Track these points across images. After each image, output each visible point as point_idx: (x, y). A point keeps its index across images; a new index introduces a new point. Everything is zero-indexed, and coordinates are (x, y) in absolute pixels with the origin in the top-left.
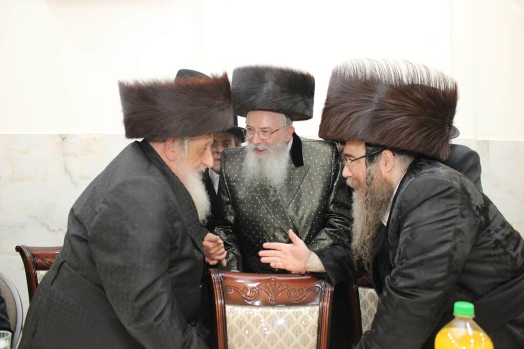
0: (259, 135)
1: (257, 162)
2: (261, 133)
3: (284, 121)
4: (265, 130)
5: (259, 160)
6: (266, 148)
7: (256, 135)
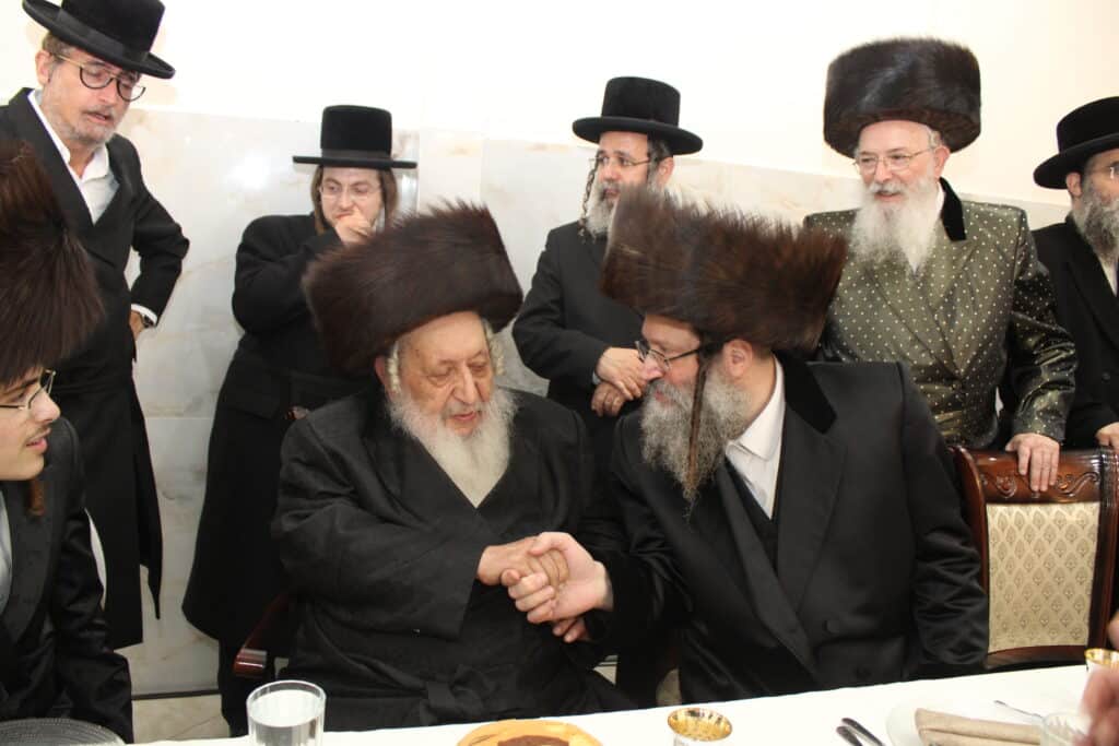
0: (886, 165)
1: (884, 218)
2: (889, 162)
3: (930, 137)
4: (898, 153)
5: (886, 214)
6: (899, 188)
7: (881, 165)
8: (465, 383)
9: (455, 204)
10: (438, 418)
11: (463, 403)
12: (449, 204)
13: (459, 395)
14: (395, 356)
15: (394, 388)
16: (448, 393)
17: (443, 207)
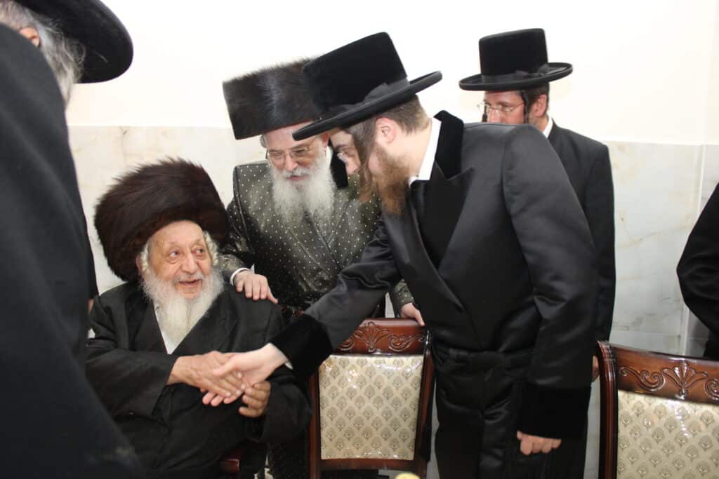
0: (292, 157)
2: (294, 155)
7: (288, 158)
8: (188, 261)
9: (176, 159)
10: (170, 283)
11: (188, 273)
12: (172, 160)
13: (185, 268)
14: (146, 251)
15: (144, 269)
16: (177, 268)
17: (168, 161)
